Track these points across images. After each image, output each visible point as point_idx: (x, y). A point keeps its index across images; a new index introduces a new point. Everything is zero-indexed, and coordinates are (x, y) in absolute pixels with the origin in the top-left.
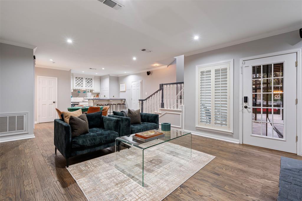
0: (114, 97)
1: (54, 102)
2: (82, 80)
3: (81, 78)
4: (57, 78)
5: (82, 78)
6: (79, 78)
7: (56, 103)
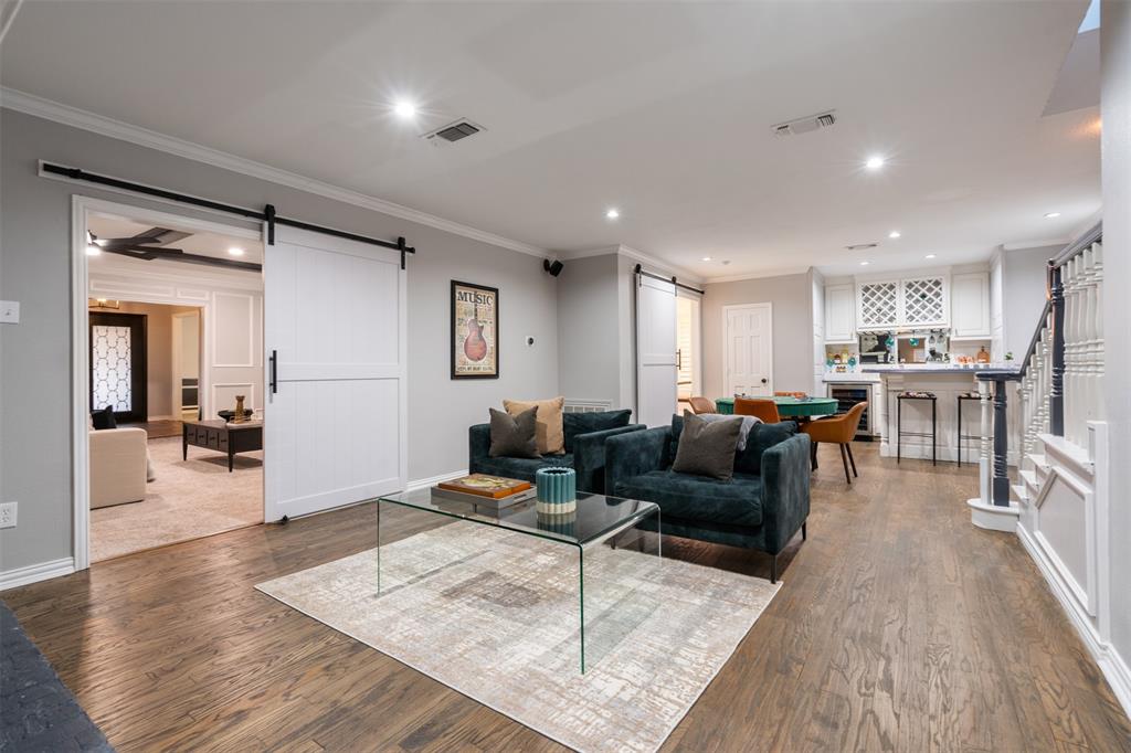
0: (1009, 358)
1: (764, 381)
2: (891, 293)
3: (885, 288)
4: (770, 305)
5: (892, 287)
6: (879, 288)
7: (770, 384)
